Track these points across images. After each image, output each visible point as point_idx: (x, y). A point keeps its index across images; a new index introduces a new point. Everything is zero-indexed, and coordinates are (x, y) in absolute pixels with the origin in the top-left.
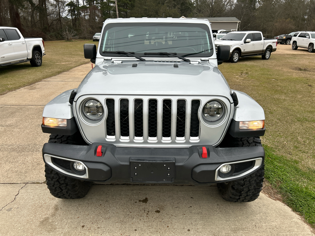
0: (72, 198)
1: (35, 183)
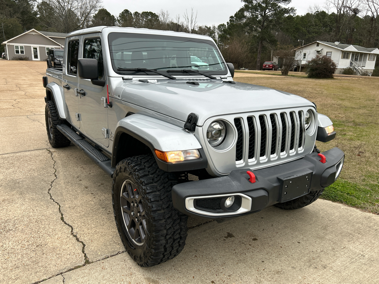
0: (153, 265)
1: (73, 269)
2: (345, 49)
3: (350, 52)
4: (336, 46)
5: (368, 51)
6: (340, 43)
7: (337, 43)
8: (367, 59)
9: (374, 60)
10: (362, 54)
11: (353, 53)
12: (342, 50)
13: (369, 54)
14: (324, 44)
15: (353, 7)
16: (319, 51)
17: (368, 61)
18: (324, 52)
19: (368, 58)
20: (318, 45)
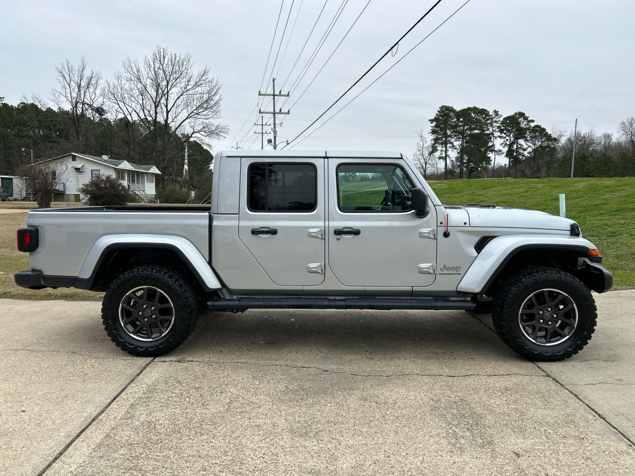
2: (120, 167)
3: (125, 170)
4: (105, 161)
5: (144, 169)
6: (109, 158)
7: (105, 157)
8: (146, 180)
9: (153, 182)
10: (138, 173)
11: (129, 171)
12: (114, 168)
13: (147, 173)
14: (85, 157)
15: (95, 105)
16: (79, 169)
17: (147, 183)
18: (87, 169)
19: (146, 178)
20: (74, 158)
